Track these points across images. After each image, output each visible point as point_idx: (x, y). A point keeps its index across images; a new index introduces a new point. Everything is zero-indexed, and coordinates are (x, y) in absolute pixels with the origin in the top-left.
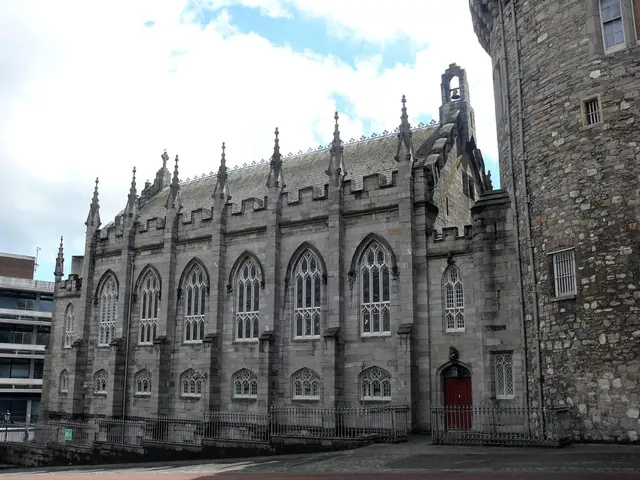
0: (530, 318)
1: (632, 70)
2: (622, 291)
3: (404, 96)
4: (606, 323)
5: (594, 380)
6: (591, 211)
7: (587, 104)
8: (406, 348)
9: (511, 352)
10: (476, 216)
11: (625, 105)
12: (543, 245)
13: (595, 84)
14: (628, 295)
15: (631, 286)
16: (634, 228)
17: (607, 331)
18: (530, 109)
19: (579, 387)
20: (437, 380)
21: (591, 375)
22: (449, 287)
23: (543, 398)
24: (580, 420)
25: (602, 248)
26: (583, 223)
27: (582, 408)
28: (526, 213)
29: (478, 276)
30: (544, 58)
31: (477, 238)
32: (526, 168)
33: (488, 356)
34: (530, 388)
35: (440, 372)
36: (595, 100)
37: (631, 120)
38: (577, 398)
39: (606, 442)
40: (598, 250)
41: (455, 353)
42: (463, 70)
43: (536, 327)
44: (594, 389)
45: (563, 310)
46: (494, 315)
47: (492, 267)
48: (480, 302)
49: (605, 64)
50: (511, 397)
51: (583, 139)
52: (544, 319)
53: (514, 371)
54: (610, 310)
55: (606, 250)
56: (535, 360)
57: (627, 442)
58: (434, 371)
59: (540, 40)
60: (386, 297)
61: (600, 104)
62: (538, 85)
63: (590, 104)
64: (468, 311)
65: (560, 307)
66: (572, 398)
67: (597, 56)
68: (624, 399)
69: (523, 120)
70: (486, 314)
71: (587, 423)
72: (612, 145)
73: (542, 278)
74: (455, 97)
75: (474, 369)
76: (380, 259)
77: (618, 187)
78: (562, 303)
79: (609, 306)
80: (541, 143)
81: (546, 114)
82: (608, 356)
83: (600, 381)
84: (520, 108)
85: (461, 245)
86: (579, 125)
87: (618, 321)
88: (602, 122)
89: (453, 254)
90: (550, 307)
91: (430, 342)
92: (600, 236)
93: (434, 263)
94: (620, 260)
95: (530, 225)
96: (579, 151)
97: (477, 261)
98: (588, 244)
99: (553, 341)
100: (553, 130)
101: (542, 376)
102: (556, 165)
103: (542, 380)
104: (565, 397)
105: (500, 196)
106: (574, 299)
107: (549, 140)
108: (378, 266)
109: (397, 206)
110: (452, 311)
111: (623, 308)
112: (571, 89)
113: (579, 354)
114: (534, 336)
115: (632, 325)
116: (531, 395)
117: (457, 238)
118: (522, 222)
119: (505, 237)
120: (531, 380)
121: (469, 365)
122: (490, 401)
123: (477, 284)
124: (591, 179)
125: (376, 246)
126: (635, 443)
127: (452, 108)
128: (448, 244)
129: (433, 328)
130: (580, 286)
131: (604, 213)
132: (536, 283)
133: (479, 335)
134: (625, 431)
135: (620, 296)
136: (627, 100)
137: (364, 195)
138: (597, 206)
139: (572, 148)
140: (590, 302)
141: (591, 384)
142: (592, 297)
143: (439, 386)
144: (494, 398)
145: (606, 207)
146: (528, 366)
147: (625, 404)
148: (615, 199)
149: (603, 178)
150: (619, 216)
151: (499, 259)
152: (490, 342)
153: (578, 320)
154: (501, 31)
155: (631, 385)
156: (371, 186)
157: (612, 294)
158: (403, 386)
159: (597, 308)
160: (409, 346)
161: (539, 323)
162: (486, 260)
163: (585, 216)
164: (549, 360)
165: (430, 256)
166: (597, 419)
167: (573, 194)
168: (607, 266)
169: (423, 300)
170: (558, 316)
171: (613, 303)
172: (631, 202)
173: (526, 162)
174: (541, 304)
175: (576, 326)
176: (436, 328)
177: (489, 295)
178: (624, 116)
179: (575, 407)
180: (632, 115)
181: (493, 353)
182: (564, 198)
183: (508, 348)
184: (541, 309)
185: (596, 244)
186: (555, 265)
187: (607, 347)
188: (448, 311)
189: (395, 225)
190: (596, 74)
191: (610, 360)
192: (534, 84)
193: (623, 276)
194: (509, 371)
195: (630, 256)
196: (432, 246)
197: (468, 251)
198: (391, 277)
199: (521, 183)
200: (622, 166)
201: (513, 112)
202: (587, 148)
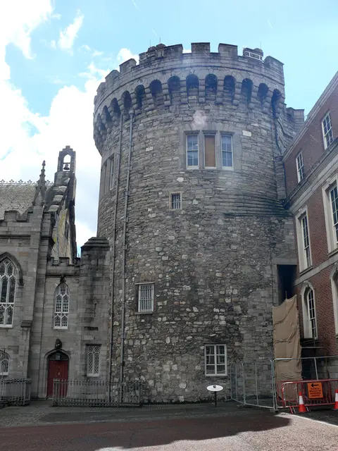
0: (118, 324)
1: (201, 182)
2: (182, 312)
3: (44, 161)
4: (171, 331)
5: (160, 365)
6: (168, 261)
7: (173, 196)
8: (26, 337)
9: (100, 345)
10: (85, 253)
11: (195, 202)
12: (133, 278)
13: (180, 185)
14: (186, 315)
15: (188, 310)
16: (193, 275)
17: (171, 335)
18: (134, 190)
19: (150, 369)
20: (44, 362)
21: (159, 362)
22: (59, 298)
23: (123, 377)
24: (149, 390)
25: (173, 285)
26: (163, 268)
27: (151, 383)
28: (122, 256)
29: (82, 292)
30: (148, 161)
31: (84, 267)
32: (127, 227)
33: (85, 347)
34: (113, 369)
35: (46, 356)
36: (178, 195)
37: (198, 211)
38: (148, 377)
39: (165, 403)
40: (170, 286)
41: (59, 344)
42: (75, 152)
43: (122, 329)
44: (160, 371)
45: (143, 321)
46: (91, 320)
47: (92, 288)
48: (81, 311)
49: (187, 175)
50: (97, 375)
51: (168, 217)
52: (129, 325)
53: (100, 358)
54: (174, 323)
55: (175, 286)
56: (119, 351)
57: (178, 403)
58: (43, 355)
59: (147, 150)
60: (11, 299)
61: (181, 198)
62: (142, 177)
63: (175, 196)
64: (71, 315)
65: (141, 319)
66: (144, 376)
67: (182, 169)
68: (178, 377)
69: (128, 196)
70: (85, 319)
71: (154, 392)
72: (185, 224)
73: (130, 299)
74: (66, 168)
75: (72, 356)
76: (10, 272)
77: (186, 249)
78: (142, 316)
79: (173, 320)
80: (140, 214)
81: (146, 196)
82: (170, 351)
83: (164, 366)
84: (127, 188)
85: (71, 270)
86: (166, 207)
87: (179, 330)
88: (181, 209)
89: (65, 275)
90: (134, 318)
91: (42, 335)
92: (172, 277)
93: (50, 280)
94: (183, 294)
95: (125, 264)
96: (164, 223)
97: (83, 282)
98: (164, 281)
99: (134, 340)
100: (149, 207)
101: (124, 362)
102: (149, 229)
103: (123, 364)
104: (140, 376)
105: (102, 242)
106: (152, 314)
107: (146, 213)
108: (8, 276)
109: (29, 236)
110: (60, 314)
111: (182, 322)
112: (164, 185)
113: (152, 349)
114: (119, 336)
115: (186, 333)
116: (113, 374)
117: (69, 265)
118: (118, 261)
119: (103, 269)
120: (114, 364)
121: (69, 352)
122: (83, 378)
123: (81, 298)
124: (171, 242)
125: (7, 262)
126: (183, 403)
127: (64, 176)
128: (62, 269)
129: (45, 325)
130: (156, 307)
131: (176, 264)
132: (125, 301)
133: (79, 332)
134: (176, 396)
135: (181, 315)
136: (197, 199)
137: (4, 224)
138: (173, 258)
139: (160, 221)
140: (162, 317)
141: (158, 368)
142: (163, 314)
143: (45, 366)
144: (85, 375)
145: (177, 260)
146: (112, 355)
147: (178, 380)
148: (184, 257)
149: (178, 242)
150: (185, 267)
151: (97, 283)
152: (87, 338)
153: (153, 327)
154: (120, 136)
155: (183, 369)
156: (10, 219)
157: (176, 314)
158: (22, 365)
159: (167, 321)
160: (28, 336)
161: (124, 328)
162: (89, 283)
163: (164, 263)
164: (129, 351)
165: (48, 275)
166: (160, 389)
167: (157, 249)
168: (175, 296)
169: (40, 305)
170: (139, 324)
171: (176, 319)
172: (193, 260)
173: (127, 223)
174: (127, 315)
175: (151, 331)
176: (47, 325)
177: (88, 306)
178: (194, 208)
179: (146, 382)
180: (199, 209)
181: (87, 345)
182: (151, 251)
183: (99, 342)
184: (127, 319)
185: (169, 282)
186: (140, 292)
187: (170, 346)
188: (56, 314)
189: (25, 249)
190: (181, 180)
191: (171, 353)
192: (139, 176)
193: (184, 303)
194: (97, 358)
195: (189, 291)
196: (50, 268)
197: (76, 275)
198: (17, 285)
199: (121, 236)
200: (190, 237)
201: (120, 190)
202: (170, 222)
